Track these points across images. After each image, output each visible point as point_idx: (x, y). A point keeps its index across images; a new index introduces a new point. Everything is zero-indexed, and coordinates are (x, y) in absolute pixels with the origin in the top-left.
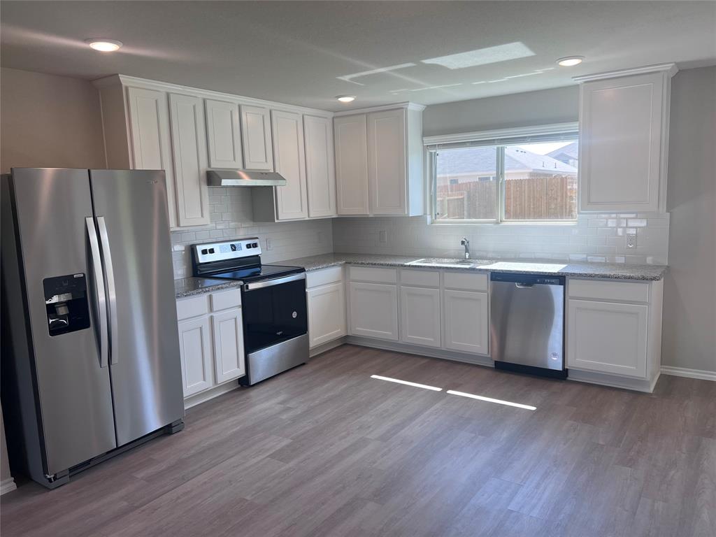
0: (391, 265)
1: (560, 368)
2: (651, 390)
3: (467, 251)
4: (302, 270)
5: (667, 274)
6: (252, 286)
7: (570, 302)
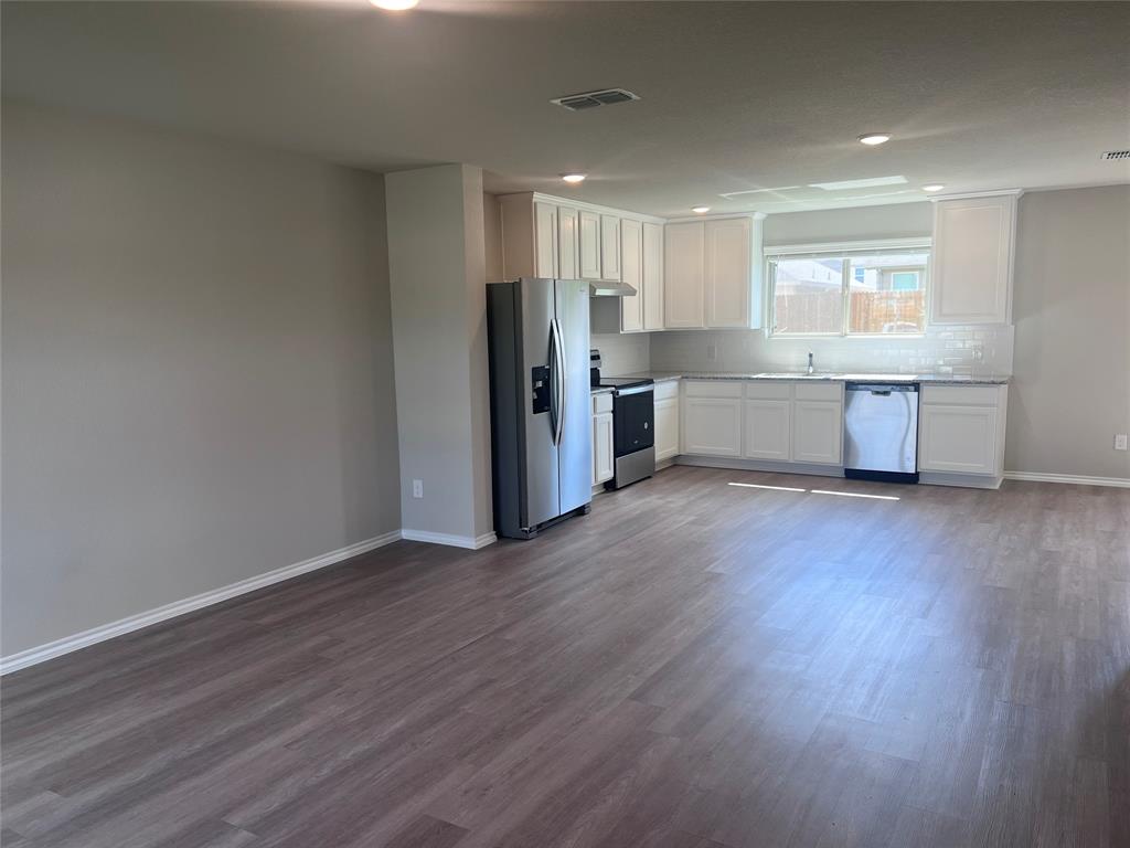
0: (736, 379)
1: (914, 472)
2: (997, 487)
3: (811, 364)
4: (650, 382)
5: (1012, 383)
6: (622, 392)
7: (924, 408)
